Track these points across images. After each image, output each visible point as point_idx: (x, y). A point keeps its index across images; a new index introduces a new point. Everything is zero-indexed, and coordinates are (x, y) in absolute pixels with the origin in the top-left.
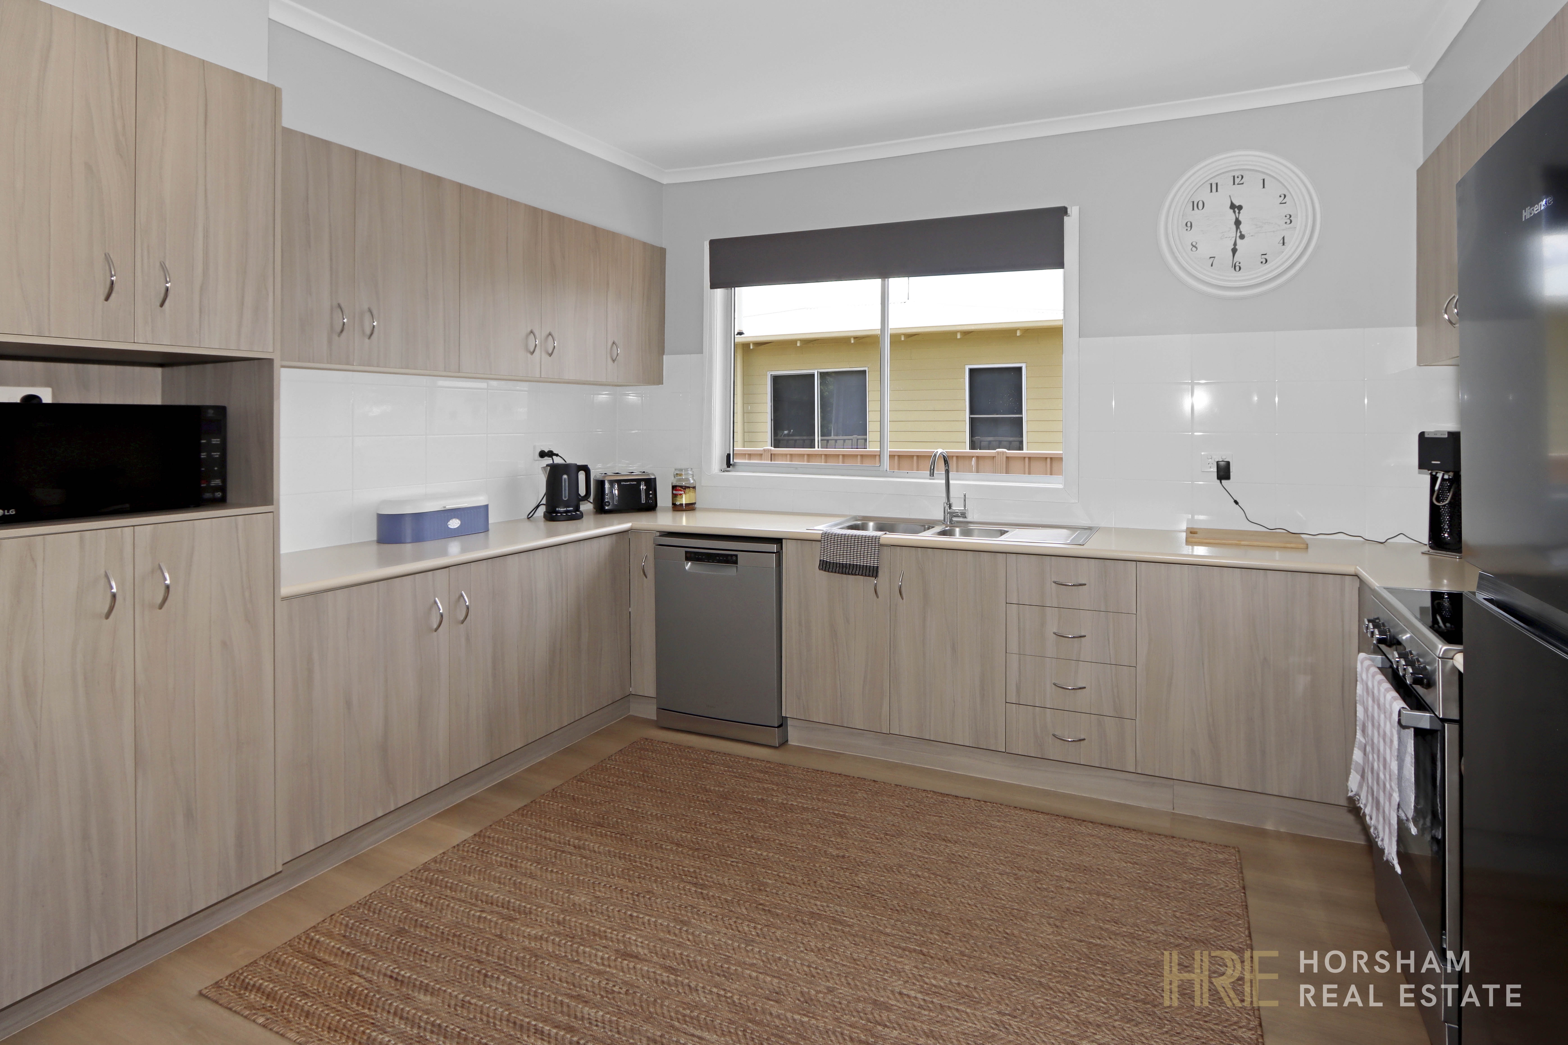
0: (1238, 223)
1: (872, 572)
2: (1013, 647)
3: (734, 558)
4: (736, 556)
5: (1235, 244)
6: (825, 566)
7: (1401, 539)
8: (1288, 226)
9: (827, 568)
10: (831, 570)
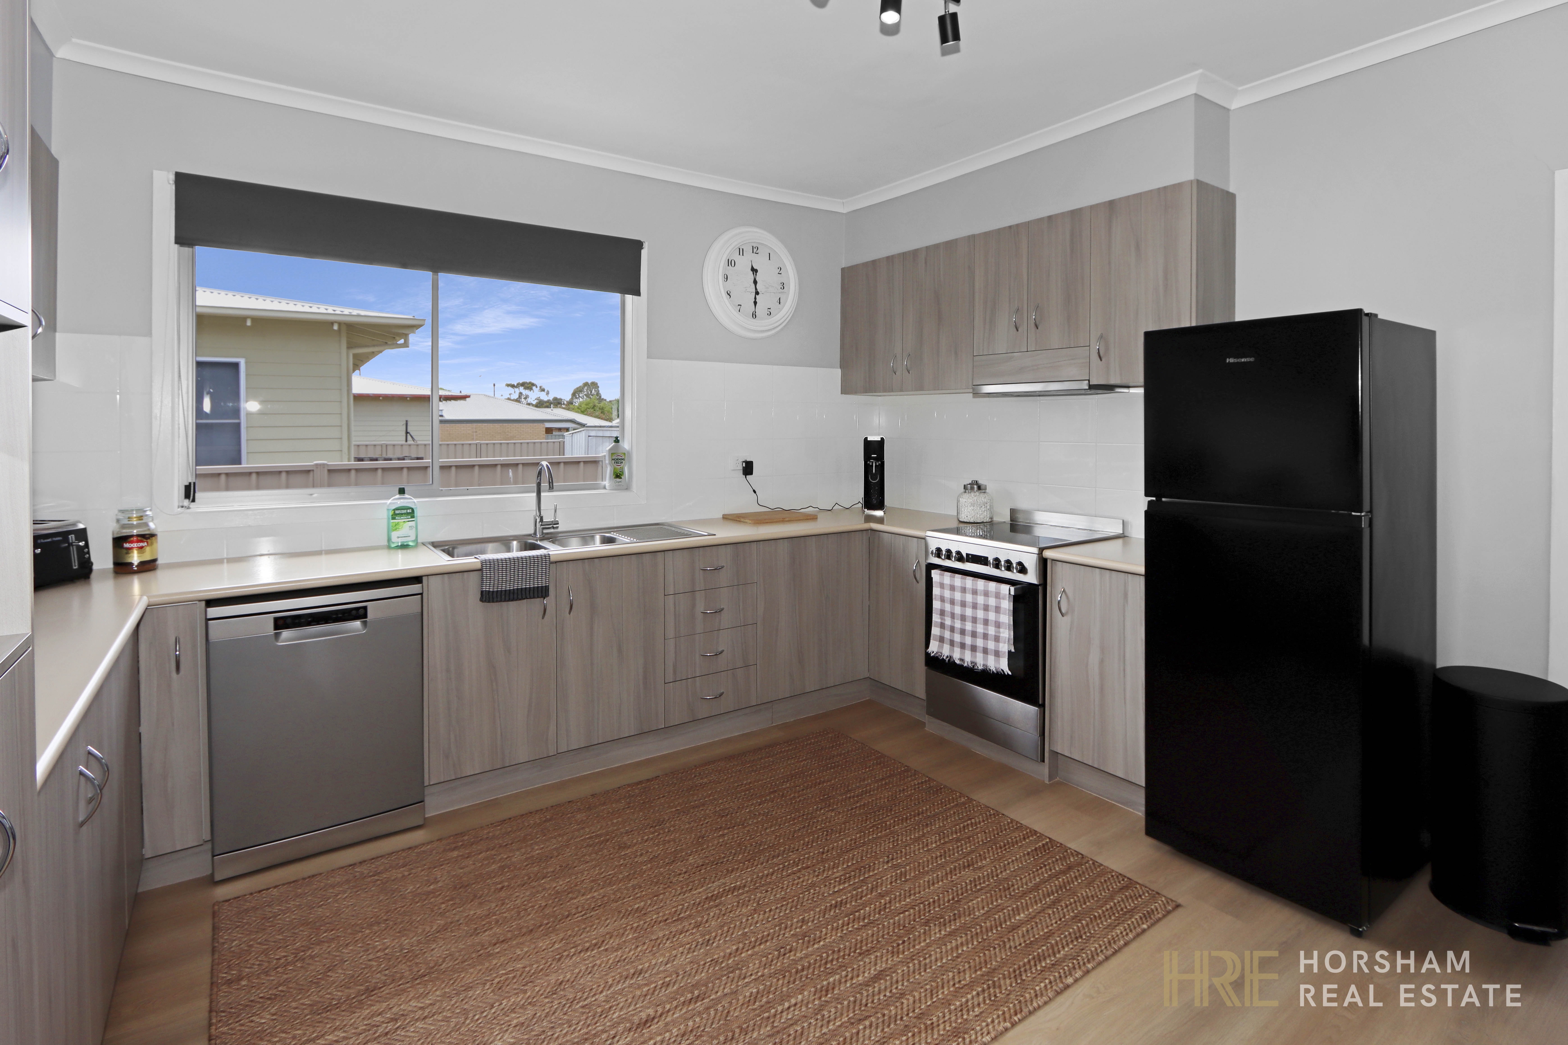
0: (755, 282)
1: (542, 592)
2: (671, 633)
3: (361, 612)
4: (365, 608)
5: (755, 298)
6: (487, 597)
7: (837, 507)
8: (782, 291)
9: (491, 599)
10: (495, 600)
